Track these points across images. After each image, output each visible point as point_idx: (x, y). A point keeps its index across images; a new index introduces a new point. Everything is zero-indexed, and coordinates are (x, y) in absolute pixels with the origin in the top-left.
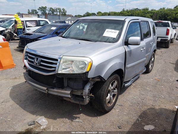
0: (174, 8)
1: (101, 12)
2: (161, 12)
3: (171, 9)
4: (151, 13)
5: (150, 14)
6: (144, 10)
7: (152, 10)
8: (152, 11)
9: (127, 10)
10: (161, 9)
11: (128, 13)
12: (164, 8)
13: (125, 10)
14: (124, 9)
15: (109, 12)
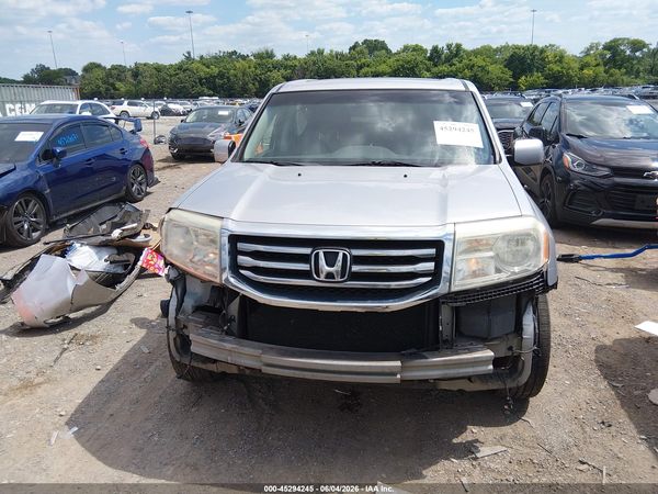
0: (350, 49)
1: (99, 66)
2: (314, 64)
3: (342, 55)
4: (286, 68)
5: (282, 71)
6: (259, 56)
7: (287, 58)
8: (286, 60)
9: (202, 57)
10: (312, 53)
11: (208, 67)
12: (321, 52)
13: (196, 56)
14: (189, 53)
15: (133, 66)
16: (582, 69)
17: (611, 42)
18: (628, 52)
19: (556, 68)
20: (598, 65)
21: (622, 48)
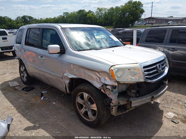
16: (17, 24)
17: (23, 16)
18: (28, 20)
19: (10, 23)
20: (21, 23)
21: (27, 18)
